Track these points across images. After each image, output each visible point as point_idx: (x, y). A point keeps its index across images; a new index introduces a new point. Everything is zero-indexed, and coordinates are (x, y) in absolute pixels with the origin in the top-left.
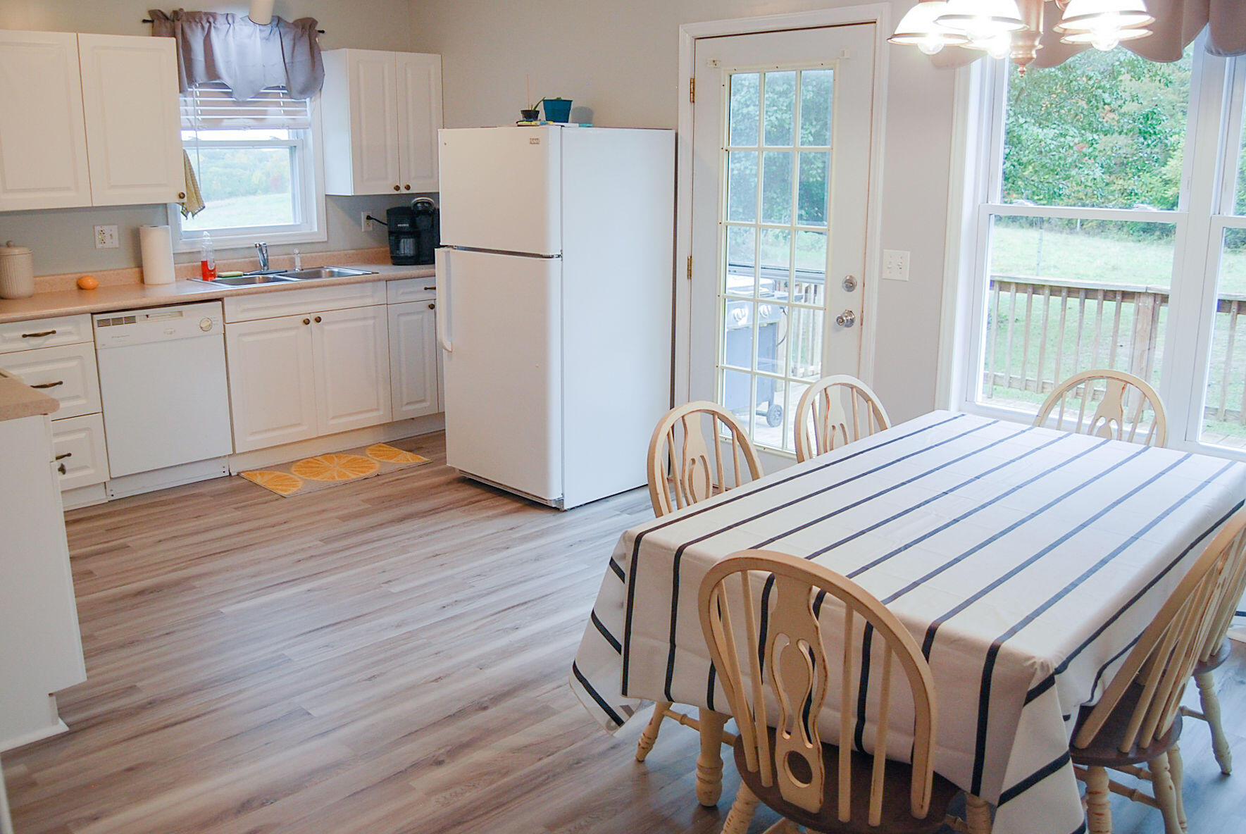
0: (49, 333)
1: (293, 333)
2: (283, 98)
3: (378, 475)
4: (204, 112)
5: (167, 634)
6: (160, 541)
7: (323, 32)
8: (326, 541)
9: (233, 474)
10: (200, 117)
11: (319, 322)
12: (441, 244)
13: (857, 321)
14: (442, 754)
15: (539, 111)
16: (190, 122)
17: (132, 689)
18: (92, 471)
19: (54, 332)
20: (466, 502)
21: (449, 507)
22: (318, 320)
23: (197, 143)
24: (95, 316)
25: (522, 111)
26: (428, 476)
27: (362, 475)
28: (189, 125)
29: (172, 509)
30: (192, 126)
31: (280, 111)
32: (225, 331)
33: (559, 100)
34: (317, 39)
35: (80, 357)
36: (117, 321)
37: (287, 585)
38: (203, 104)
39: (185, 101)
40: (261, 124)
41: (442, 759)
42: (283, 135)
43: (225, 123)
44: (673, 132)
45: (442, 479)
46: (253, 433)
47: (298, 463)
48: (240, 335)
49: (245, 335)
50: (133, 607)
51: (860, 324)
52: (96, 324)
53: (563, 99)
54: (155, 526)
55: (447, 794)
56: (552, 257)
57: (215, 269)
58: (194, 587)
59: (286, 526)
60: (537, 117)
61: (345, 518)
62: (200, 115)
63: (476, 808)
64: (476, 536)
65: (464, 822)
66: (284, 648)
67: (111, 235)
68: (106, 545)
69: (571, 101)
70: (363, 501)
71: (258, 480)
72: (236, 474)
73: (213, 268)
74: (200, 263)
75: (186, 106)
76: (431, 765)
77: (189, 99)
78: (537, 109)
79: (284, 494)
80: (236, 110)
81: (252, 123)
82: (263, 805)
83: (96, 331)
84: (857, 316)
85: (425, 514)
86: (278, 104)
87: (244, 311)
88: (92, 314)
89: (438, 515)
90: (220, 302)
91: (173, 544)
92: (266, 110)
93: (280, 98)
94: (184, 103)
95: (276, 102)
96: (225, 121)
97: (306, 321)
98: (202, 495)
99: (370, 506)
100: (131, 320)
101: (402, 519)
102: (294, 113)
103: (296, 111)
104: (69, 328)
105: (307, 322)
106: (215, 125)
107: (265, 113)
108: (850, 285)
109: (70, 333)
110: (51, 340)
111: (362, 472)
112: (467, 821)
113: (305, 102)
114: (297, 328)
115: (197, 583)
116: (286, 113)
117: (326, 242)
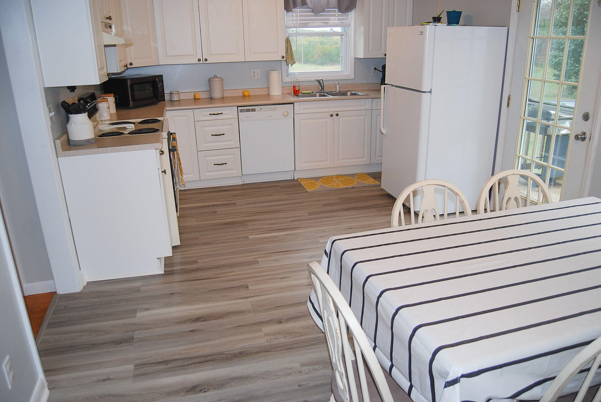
0: (220, 114)
1: (325, 120)
2: (337, 13)
3: (353, 187)
4: (300, 20)
5: (223, 242)
6: (249, 203)
8: (310, 214)
9: (295, 179)
10: (299, 22)
11: (338, 116)
12: (385, 83)
13: (587, 139)
14: (284, 319)
15: (441, 18)
16: (294, 24)
17: (196, 262)
18: (235, 171)
19: (222, 113)
20: (382, 205)
21: (373, 207)
22: (337, 115)
23: (297, 34)
25: (433, 17)
26: (373, 191)
27: (346, 186)
28: (294, 26)
29: (262, 191)
30: (295, 26)
31: (336, 18)
32: (294, 117)
33: (454, 11)
35: (232, 124)
36: (248, 111)
37: (281, 230)
38: (301, 16)
39: (293, 15)
40: (326, 25)
41: (282, 321)
42: (338, 29)
43: (310, 25)
44: (507, 28)
45: (379, 193)
47: (324, 178)
48: (301, 120)
49: (303, 119)
50: (220, 229)
51: (589, 140)
52: (239, 111)
53: (456, 11)
54: (251, 197)
55: (272, 337)
56: (426, 92)
57: (299, 89)
58: (247, 225)
59: (299, 205)
60: (440, 21)
61: (324, 205)
62: (299, 21)
63: (278, 347)
64: (374, 223)
65: (270, 351)
66: (259, 257)
67: (257, 74)
68: (229, 202)
69: (461, 12)
70: (338, 198)
71: (303, 183)
72: (296, 179)
73: (298, 89)
75: (293, 17)
76: (277, 323)
77: (294, 14)
78: (440, 16)
79: (308, 190)
80: (314, 19)
81: (322, 24)
82: (204, 321)
83: (239, 114)
84: (588, 136)
85: (359, 209)
86: (335, 16)
88: (238, 107)
89: (366, 210)
90: (293, 105)
91: (253, 205)
92: (329, 19)
93: (336, 13)
94: (292, 16)
95: (334, 14)
96: (310, 23)
98: (277, 186)
99: (339, 201)
100: (254, 110)
101: (347, 209)
102: (343, 19)
103: (343, 18)
104: (228, 112)
105: (332, 116)
106: (306, 26)
107: (329, 20)
108: (586, 117)
109: (229, 114)
110: (221, 117)
111: (347, 185)
112: (272, 351)
113: (348, 14)
114: (327, 118)
115: (248, 224)
116: (339, 19)
117: (353, 79)
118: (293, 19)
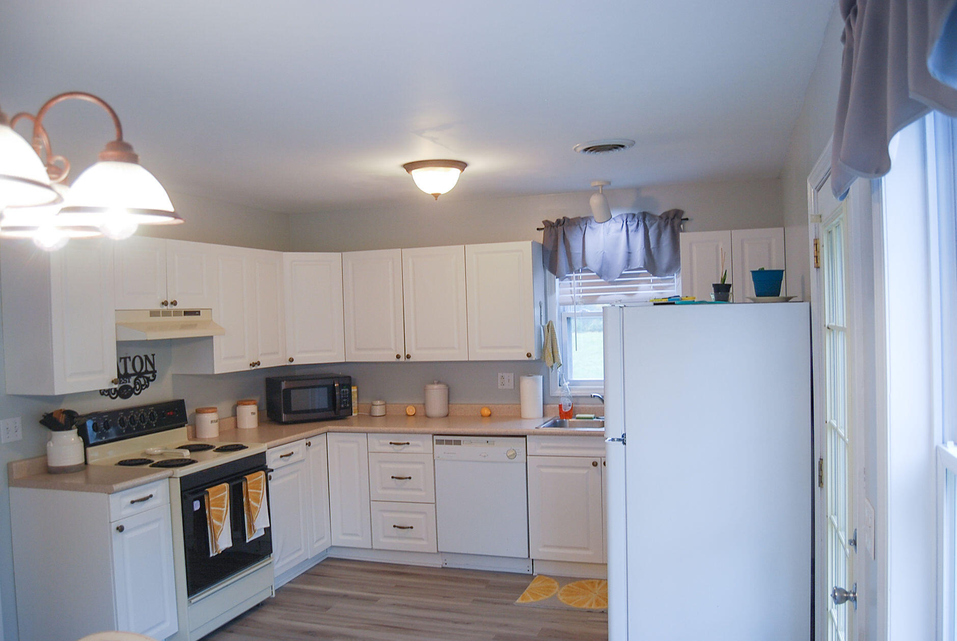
0: (405, 444)
1: (585, 471)
2: (650, 276)
4: (585, 291)
7: (687, 219)
9: (534, 574)
16: (572, 299)
18: (425, 543)
19: (408, 444)
23: (584, 315)
24: (435, 437)
28: (571, 301)
30: (573, 302)
31: (650, 287)
32: (527, 461)
34: (682, 226)
35: (422, 463)
36: (449, 442)
38: (584, 285)
39: (571, 283)
43: (602, 299)
46: (545, 546)
48: (539, 466)
49: (542, 466)
52: (435, 442)
62: (581, 294)
67: (508, 380)
72: (536, 575)
74: (558, 406)
75: (573, 287)
79: (518, 601)
80: (608, 289)
83: (434, 447)
86: (648, 282)
87: (543, 447)
88: (433, 435)
90: (525, 439)
92: (637, 287)
93: (648, 277)
94: (569, 285)
95: (648, 280)
96: (601, 296)
97: (595, 464)
100: (458, 443)
102: (662, 288)
103: (664, 286)
104: (419, 443)
106: (592, 300)
107: (636, 289)
109: (419, 446)
110: (407, 449)
113: (673, 278)
114: (588, 468)
116: (655, 288)
118: (571, 291)
